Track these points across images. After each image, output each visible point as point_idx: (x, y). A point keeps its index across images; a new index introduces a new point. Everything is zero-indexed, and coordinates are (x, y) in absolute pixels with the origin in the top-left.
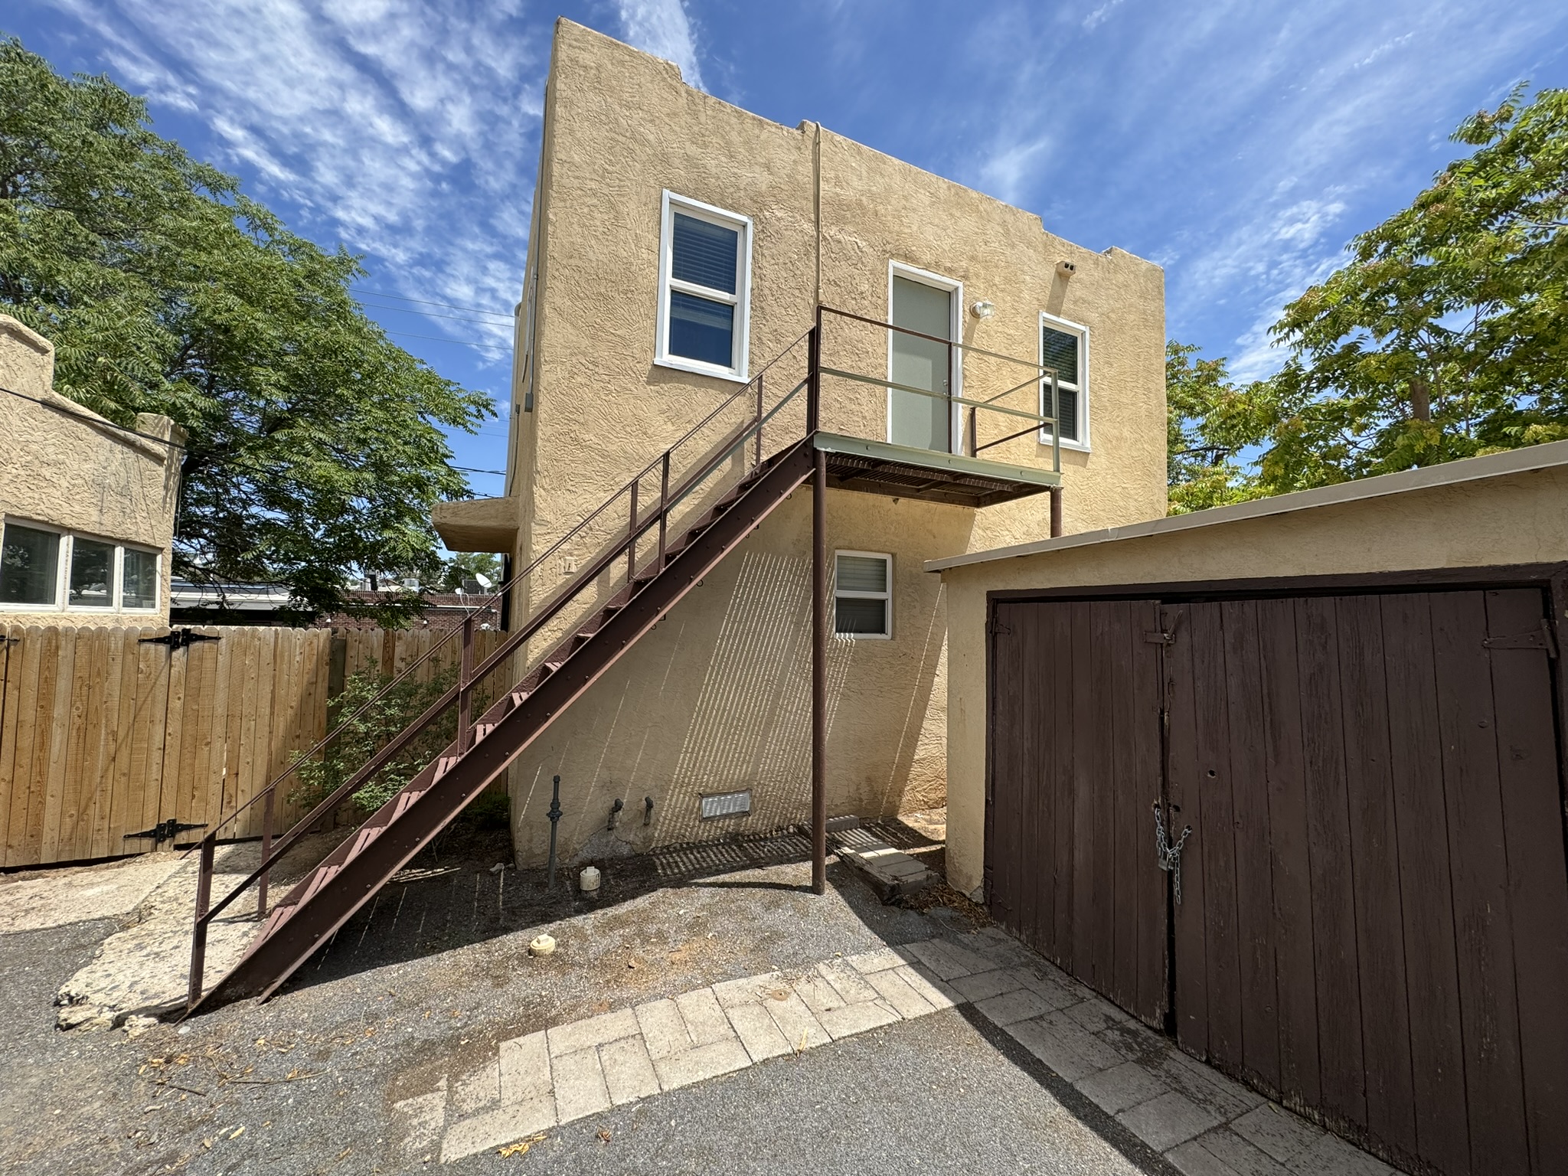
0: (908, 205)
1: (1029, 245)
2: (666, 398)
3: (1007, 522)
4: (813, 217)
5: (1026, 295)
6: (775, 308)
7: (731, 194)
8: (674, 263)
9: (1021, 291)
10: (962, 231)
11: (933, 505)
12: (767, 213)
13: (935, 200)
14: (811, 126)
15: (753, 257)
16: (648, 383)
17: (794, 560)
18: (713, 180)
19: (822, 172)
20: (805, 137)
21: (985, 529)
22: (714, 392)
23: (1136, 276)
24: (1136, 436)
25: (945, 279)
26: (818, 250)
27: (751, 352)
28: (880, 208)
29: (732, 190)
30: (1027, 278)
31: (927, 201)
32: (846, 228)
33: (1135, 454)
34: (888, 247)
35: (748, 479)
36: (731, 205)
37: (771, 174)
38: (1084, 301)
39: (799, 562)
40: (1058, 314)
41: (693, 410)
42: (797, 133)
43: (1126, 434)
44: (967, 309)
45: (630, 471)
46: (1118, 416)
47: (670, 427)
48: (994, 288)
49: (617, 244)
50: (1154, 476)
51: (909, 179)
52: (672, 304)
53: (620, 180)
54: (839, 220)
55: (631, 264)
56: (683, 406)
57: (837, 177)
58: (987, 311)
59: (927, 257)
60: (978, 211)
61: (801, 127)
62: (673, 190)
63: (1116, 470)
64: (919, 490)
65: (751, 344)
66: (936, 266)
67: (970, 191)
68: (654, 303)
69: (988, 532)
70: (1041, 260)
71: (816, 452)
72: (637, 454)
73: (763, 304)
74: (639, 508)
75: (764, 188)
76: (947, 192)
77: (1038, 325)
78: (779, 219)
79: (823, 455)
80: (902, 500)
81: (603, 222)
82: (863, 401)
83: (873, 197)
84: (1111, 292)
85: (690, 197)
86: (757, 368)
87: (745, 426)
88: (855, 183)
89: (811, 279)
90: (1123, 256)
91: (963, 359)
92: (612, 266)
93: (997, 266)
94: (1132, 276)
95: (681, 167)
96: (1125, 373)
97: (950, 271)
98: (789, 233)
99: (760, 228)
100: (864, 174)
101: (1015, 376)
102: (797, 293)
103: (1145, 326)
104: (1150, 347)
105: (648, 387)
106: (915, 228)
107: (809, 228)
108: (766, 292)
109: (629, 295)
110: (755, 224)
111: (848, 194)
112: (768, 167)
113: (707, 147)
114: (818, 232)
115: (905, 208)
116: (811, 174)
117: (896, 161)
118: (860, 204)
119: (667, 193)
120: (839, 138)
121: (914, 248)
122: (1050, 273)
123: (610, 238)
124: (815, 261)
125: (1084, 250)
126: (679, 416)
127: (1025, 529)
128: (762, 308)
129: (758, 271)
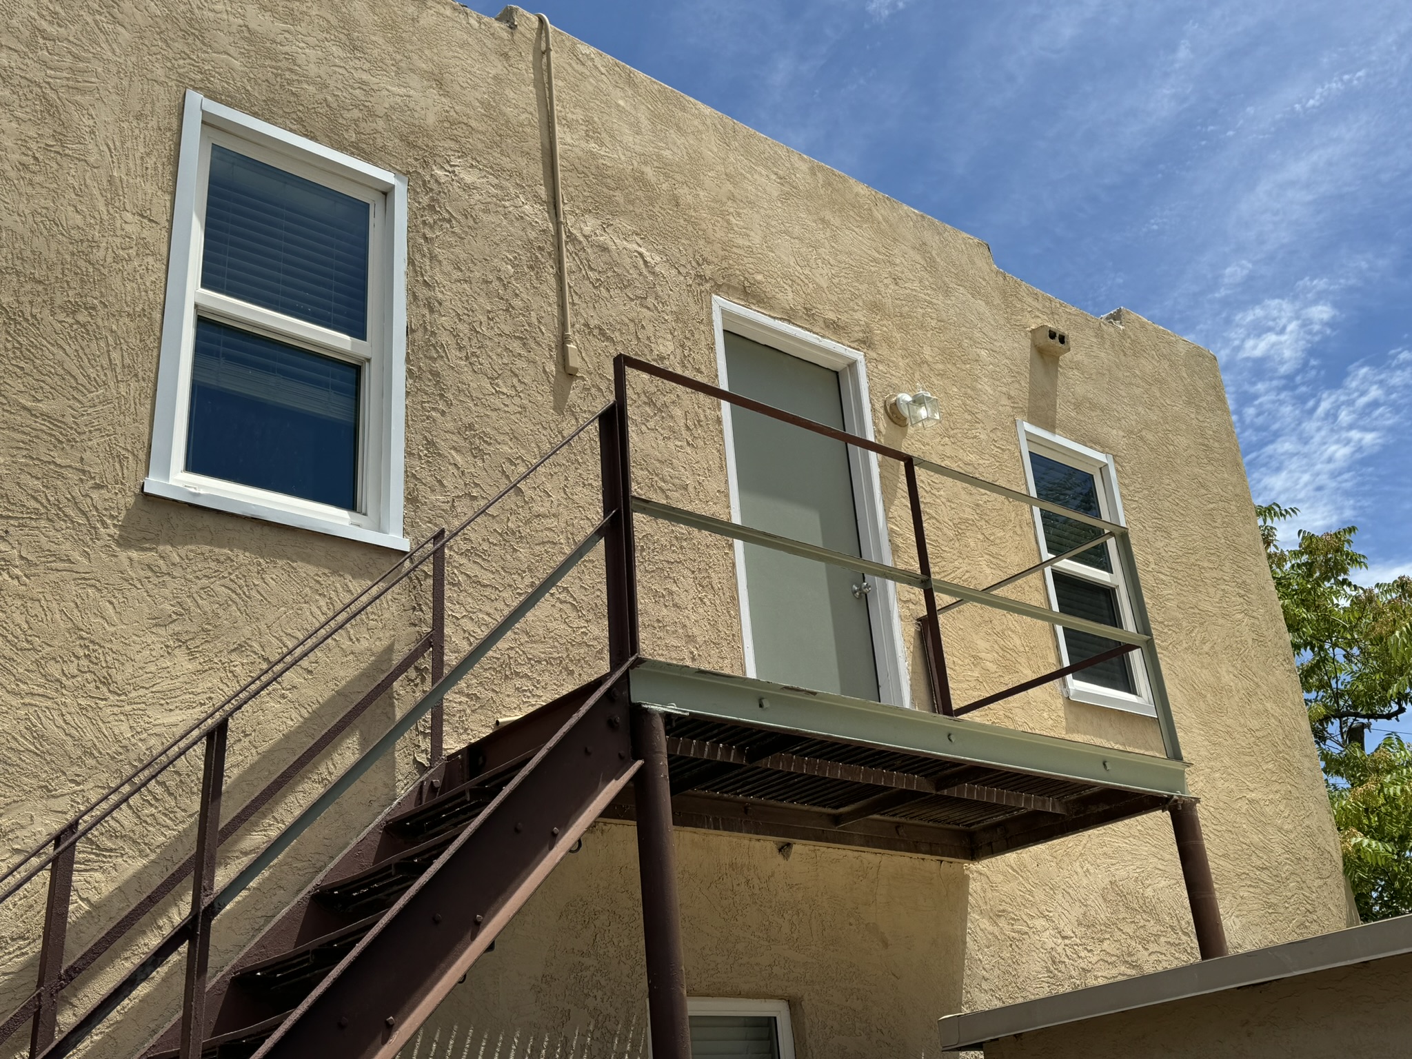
0: (736, 192)
1: (976, 292)
2: (177, 584)
3: (1039, 895)
4: (542, 192)
5: (985, 386)
6: (468, 376)
7: (356, 121)
8: (206, 257)
9: (976, 379)
10: (850, 254)
11: (871, 858)
12: (439, 173)
13: (790, 192)
14: (527, 20)
15: (411, 262)
16: (124, 542)
17: (538, 1040)
18: (312, 89)
19: (557, 108)
20: (517, 36)
21: (996, 916)
22: (312, 570)
23: (1173, 365)
24: (1246, 683)
25: (828, 344)
26: (559, 263)
27: (410, 476)
28: (683, 191)
29: (356, 114)
30: (983, 353)
31: (774, 190)
32: (616, 222)
33: (1255, 724)
34: (708, 270)
35: (410, 808)
36: (352, 144)
37: (447, 94)
38: (1094, 406)
39: (552, 1047)
40: (1051, 427)
41: (251, 618)
42: (499, 27)
43: (1227, 678)
44: (879, 406)
45: (48, 792)
46: (1203, 642)
47: (183, 663)
48: (925, 368)
49: (56, 195)
50: (1300, 773)
51: (735, 144)
52: (199, 350)
53: (76, 58)
54: (600, 206)
55: (94, 245)
56: (225, 605)
57: (588, 121)
58: (923, 412)
59: (788, 298)
60: (870, 218)
61: (507, 17)
62: (212, 95)
63: (1227, 760)
64: (836, 820)
65: (409, 454)
66: (808, 316)
67: (852, 181)
68: (151, 342)
69: (1002, 923)
70: (1002, 322)
71: (639, 715)
72: (77, 742)
73: (438, 365)
74: (76, 907)
75: (431, 120)
76: (809, 179)
77: (1018, 446)
78: (468, 188)
79: (659, 724)
80: (800, 848)
81: (23, 142)
82: (684, 599)
83: (665, 168)
84: (1138, 391)
85: (255, 115)
86: (425, 512)
87: (397, 659)
88: (628, 138)
89: (547, 319)
90: (1143, 326)
91: (886, 510)
92: (39, 243)
93: (922, 327)
94: (1166, 364)
95: (232, 50)
96: (1195, 551)
97: (835, 328)
98: (492, 218)
99: (425, 200)
100: (645, 123)
101: (994, 549)
102: (516, 346)
103: (1210, 460)
104: (1228, 501)
105: (123, 555)
106: (757, 239)
107: (535, 213)
108: (444, 338)
109: (82, 317)
110: (411, 190)
111: (614, 157)
112: (438, 81)
113: (296, 21)
114: (558, 224)
115: (732, 198)
116: (533, 107)
117: (707, 110)
118: (640, 179)
119: (196, 102)
120: (585, 49)
121: (759, 277)
122: (1021, 348)
123: (39, 179)
124: (553, 281)
125: (1073, 310)
126: (209, 631)
127: (1078, 911)
128: (435, 374)
129: (423, 292)
